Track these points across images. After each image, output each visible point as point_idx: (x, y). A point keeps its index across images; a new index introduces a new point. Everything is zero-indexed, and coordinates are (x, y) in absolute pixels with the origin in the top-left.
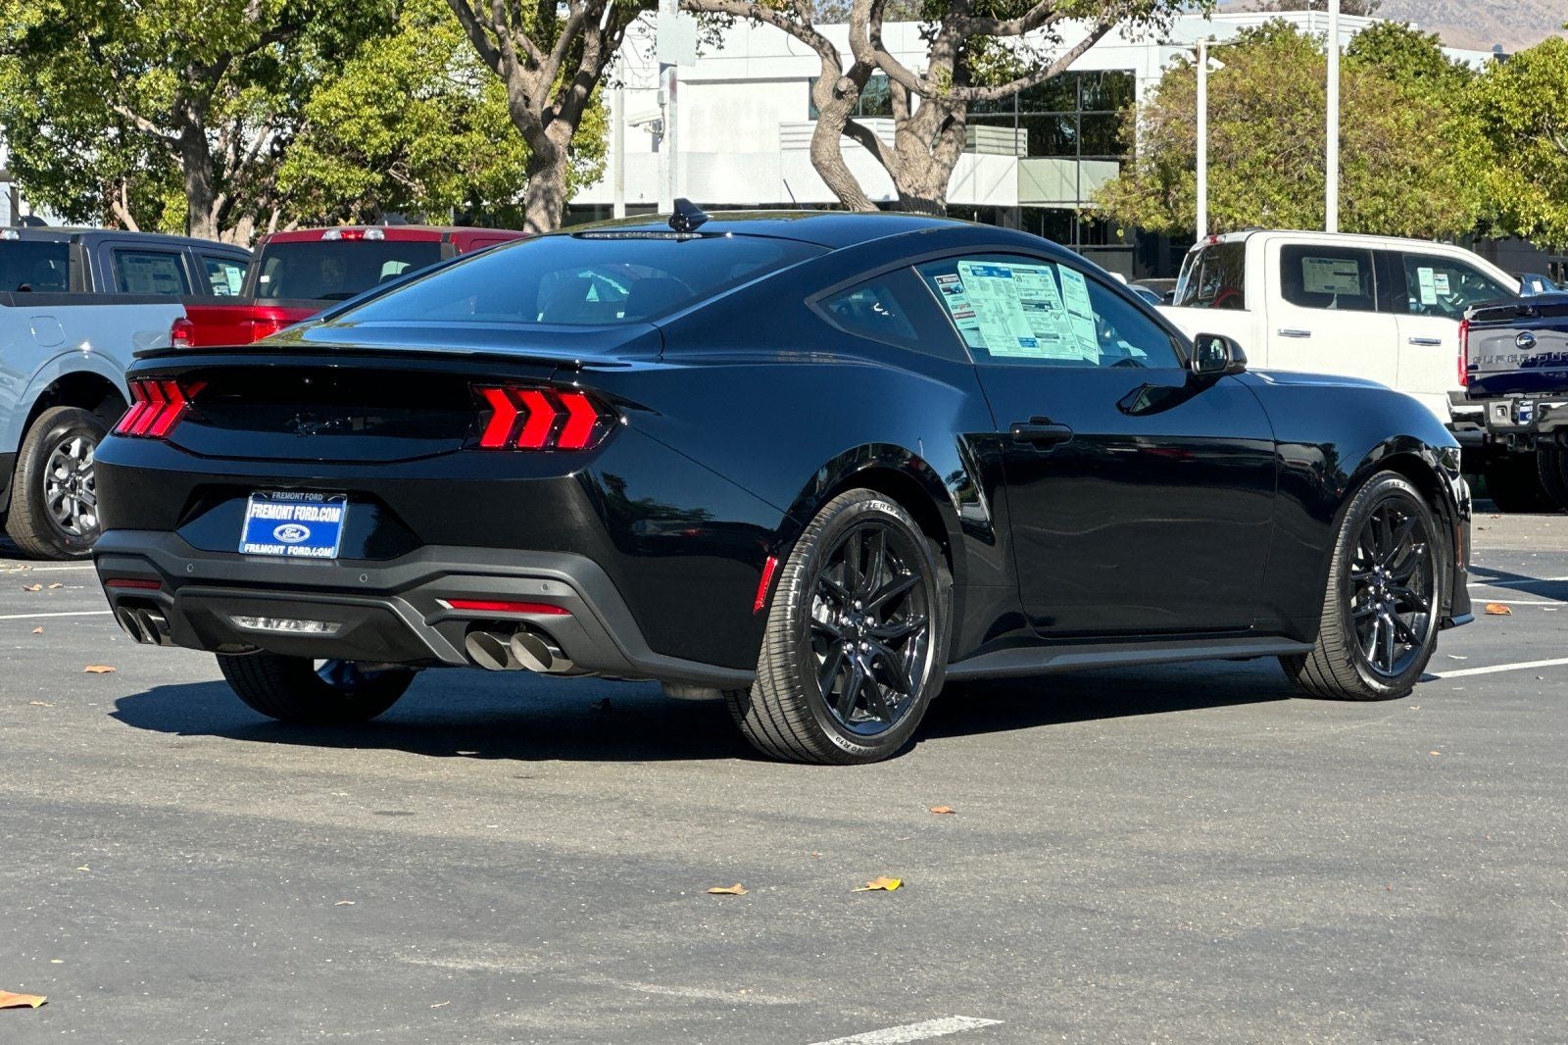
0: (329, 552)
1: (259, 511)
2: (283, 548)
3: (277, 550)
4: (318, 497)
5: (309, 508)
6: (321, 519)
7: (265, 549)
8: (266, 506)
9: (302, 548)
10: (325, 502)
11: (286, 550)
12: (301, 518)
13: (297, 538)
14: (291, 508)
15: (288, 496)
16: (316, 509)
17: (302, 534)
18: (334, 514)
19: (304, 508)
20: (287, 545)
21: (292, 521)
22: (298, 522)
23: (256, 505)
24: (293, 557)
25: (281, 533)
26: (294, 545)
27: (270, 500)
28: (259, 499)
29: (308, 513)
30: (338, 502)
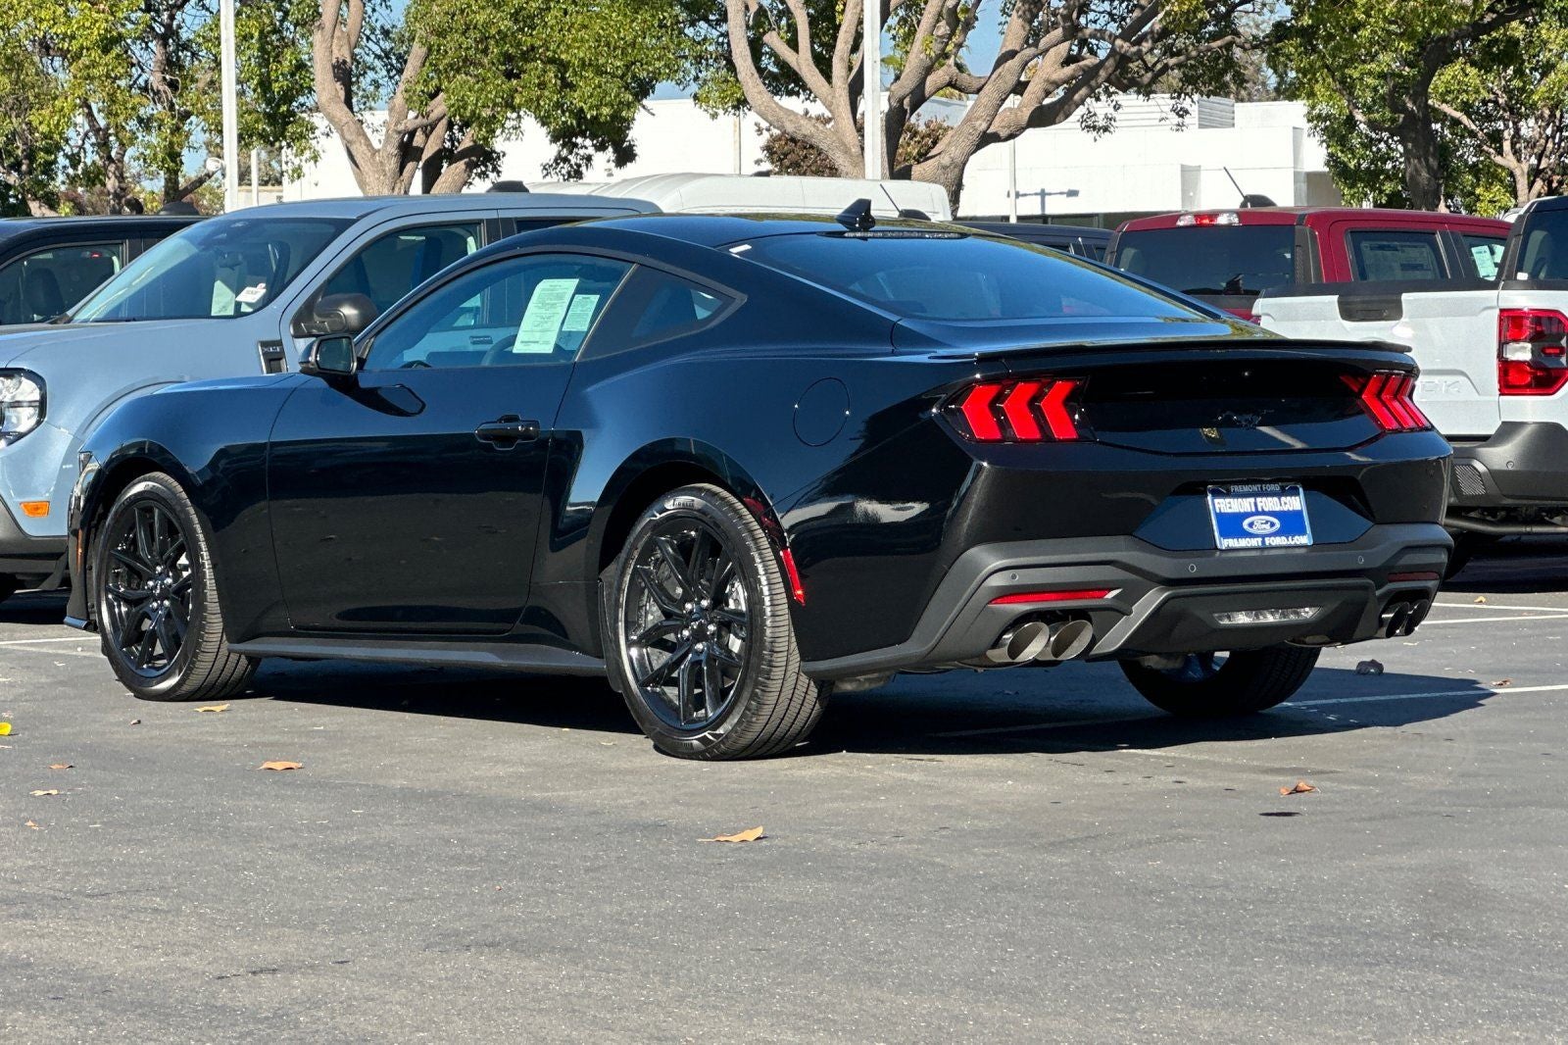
0: (1305, 540)
1: (1222, 506)
2: (1260, 540)
3: (1255, 542)
4: (1276, 487)
5: (1270, 499)
6: (1286, 509)
7: (1243, 543)
8: (1228, 500)
9: (1278, 538)
10: (1283, 493)
11: (1263, 542)
12: (1266, 509)
13: (1268, 529)
14: (1252, 500)
15: (1246, 489)
16: (1276, 499)
17: (1272, 525)
18: (1295, 503)
19: (1264, 499)
20: (1263, 537)
21: (1257, 513)
22: (1264, 513)
23: (1216, 501)
24: (1272, 548)
25: (1251, 525)
26: (1270, 535)
27: (1228, 494)
28: (1217, 494)
29: (1270, 503)
30: (1294, 492)
